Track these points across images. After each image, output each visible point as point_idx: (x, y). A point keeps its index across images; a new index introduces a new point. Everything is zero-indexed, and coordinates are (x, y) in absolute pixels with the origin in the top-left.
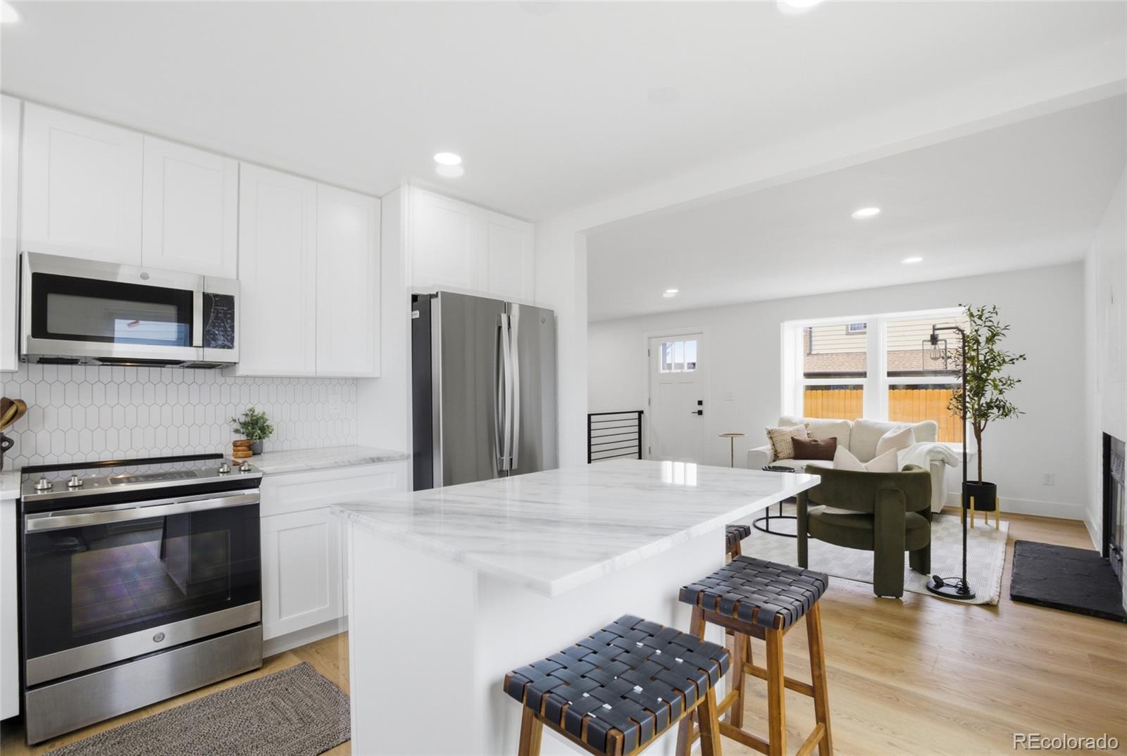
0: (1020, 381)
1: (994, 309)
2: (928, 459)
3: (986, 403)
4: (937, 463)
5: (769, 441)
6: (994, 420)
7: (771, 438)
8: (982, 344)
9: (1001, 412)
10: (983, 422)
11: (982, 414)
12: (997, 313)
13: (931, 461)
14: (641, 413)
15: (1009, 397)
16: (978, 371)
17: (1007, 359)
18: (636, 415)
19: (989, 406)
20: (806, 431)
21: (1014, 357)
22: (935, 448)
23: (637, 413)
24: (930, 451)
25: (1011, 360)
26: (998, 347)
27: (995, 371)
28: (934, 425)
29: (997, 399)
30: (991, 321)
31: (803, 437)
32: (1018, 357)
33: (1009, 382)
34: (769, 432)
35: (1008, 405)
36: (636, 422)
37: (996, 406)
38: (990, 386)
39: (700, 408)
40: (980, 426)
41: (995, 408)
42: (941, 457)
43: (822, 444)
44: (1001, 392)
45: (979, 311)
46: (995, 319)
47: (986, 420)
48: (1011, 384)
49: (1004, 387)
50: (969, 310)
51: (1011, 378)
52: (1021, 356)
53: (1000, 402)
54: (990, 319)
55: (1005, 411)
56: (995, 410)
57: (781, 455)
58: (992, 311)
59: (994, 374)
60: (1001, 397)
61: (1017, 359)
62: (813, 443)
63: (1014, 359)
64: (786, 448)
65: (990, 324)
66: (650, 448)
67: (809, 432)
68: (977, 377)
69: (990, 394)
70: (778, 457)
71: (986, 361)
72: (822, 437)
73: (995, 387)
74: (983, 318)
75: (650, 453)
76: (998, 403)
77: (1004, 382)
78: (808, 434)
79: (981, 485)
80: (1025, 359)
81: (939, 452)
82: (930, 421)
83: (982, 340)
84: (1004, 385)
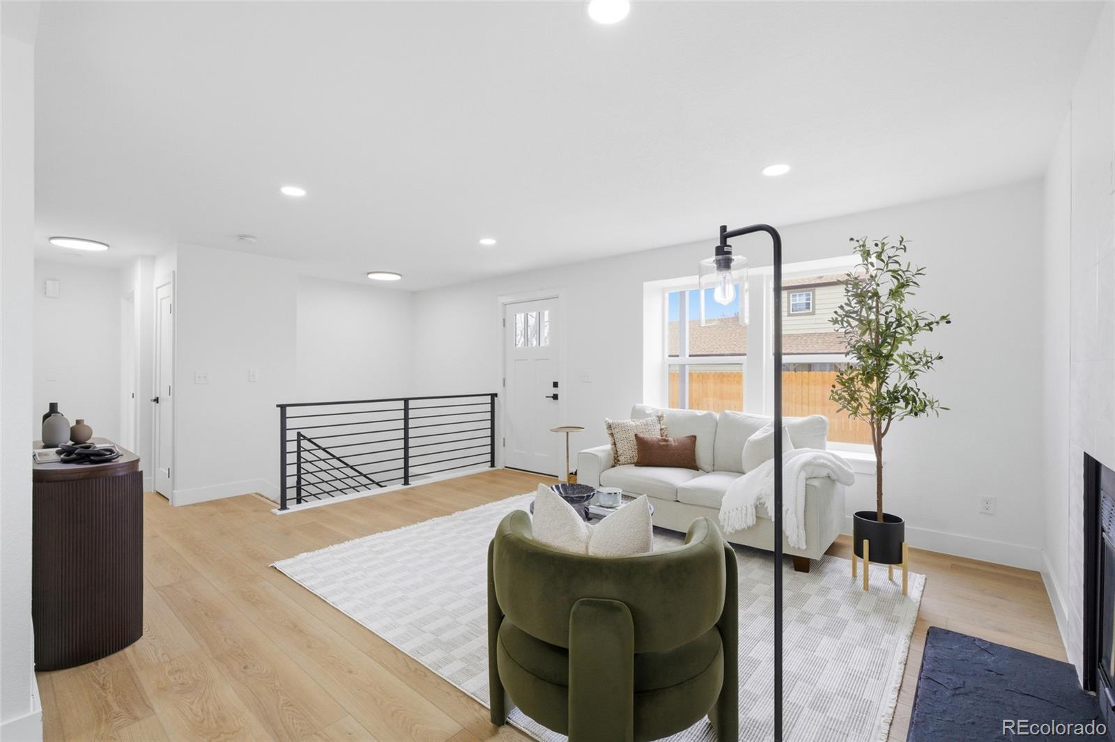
0: (941, 358)
1: (901, 242)
2: (803, 475)
3: (888, 392)
4: (816, 483)
5: (609, 439)
6: (902, 419)
7: (612, 435)
8: (883, 299)
9: (910, 407)
10: (884, 424)
11: (883, 409)
12: (905, 249)
13: (807, 479)
14: (494, 396)
15: (924, 383)
16: (877, 341)
17: (921, 323)
18: (488, 399)
19: (894, 397)
20: (658, 427)
21: (932, 319)
22: (815, 458)
23: (490, 397)
24: (806, 465)
25: (929, 324)
26: (910, 303)
27: (905, 343)
28: (823, 421)
29: (905, 387)
30: (897, 262)
31: (654, 435)
32: (938, 319)
33: (924, 360)
34: (610, 427)
35: (921, 396)
36: (488, 408)
37: (903, 397)
38: (896, 365)
39: (555, 391)
40: (879, 428)
41: (901, 400)
42: (824, 472)
43: (673, 444)
44: (912, 375)
45: (876, 245)
46: (903, 258)
47: (890, 419)
48: (927, 362)
49: (916, 367)
50: (864, 246)
51: (928, 354)
52: (943, 318)
53: (909, 391)
54: (895, 258)
55: (917, 406)
56: (902, 404)
57: (622, 459)
58: (898, 245)
59: (903, 348)
60: (911, 384)
61: (937, 323)
62: (662, 443)
63: (932, 323)
64: (628, 449)
65: (895, 267)
66: (504, 439)
67: (663, 427)
68: (875, 352)
69: (895, 378)
70: (618, 461)
71: (888, 326)
72: (676, 436)
73: (905, 367)
74: (884, 257)
75: (504, 445)
76: (906, 392)
77: (917, 360)
78: (661, 430)
79: (880, 521)
80: (948, 322)
81: (823, 466)
82: (817, 416)
83: (884, 291)
84: (917, 363)
